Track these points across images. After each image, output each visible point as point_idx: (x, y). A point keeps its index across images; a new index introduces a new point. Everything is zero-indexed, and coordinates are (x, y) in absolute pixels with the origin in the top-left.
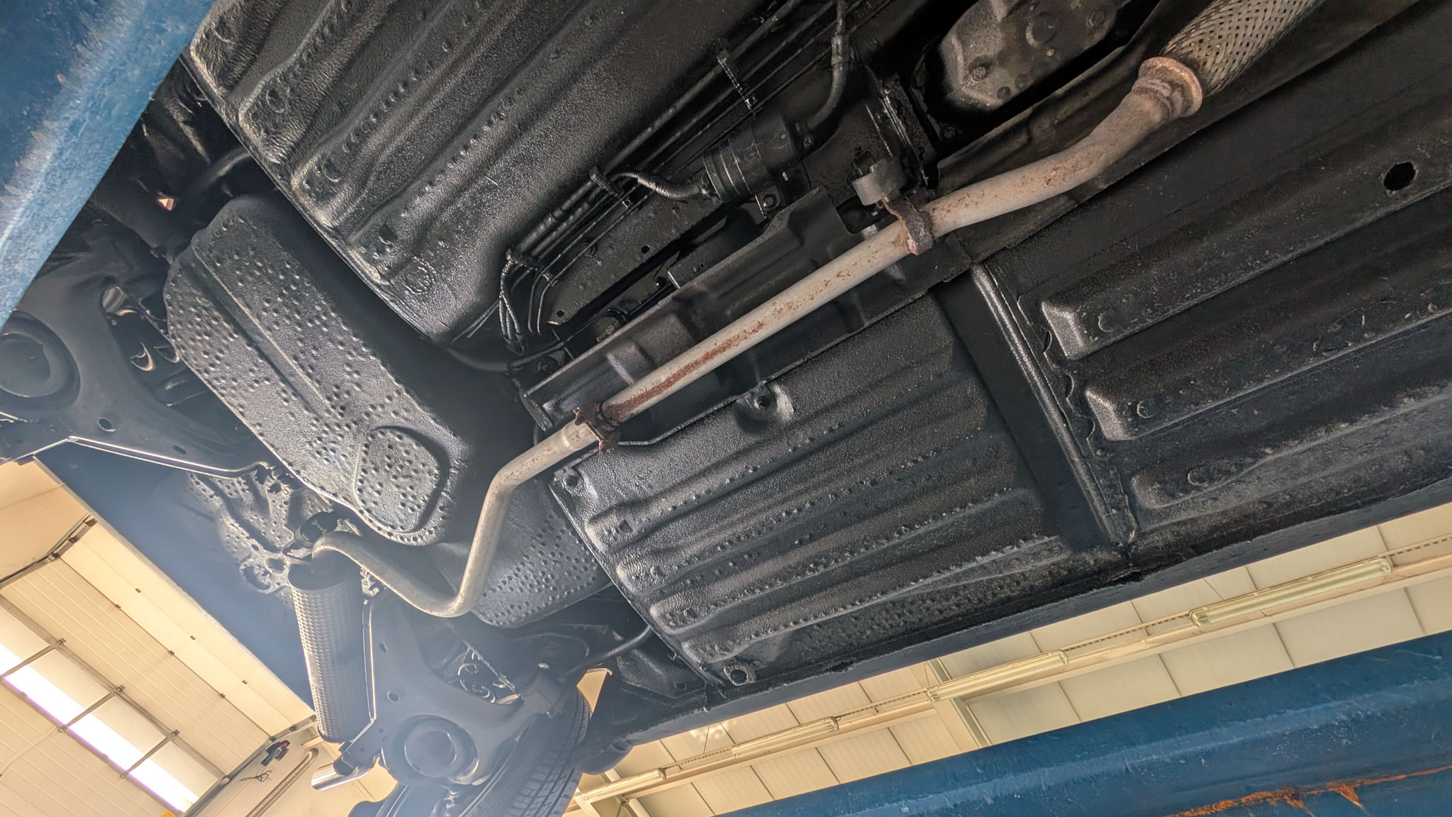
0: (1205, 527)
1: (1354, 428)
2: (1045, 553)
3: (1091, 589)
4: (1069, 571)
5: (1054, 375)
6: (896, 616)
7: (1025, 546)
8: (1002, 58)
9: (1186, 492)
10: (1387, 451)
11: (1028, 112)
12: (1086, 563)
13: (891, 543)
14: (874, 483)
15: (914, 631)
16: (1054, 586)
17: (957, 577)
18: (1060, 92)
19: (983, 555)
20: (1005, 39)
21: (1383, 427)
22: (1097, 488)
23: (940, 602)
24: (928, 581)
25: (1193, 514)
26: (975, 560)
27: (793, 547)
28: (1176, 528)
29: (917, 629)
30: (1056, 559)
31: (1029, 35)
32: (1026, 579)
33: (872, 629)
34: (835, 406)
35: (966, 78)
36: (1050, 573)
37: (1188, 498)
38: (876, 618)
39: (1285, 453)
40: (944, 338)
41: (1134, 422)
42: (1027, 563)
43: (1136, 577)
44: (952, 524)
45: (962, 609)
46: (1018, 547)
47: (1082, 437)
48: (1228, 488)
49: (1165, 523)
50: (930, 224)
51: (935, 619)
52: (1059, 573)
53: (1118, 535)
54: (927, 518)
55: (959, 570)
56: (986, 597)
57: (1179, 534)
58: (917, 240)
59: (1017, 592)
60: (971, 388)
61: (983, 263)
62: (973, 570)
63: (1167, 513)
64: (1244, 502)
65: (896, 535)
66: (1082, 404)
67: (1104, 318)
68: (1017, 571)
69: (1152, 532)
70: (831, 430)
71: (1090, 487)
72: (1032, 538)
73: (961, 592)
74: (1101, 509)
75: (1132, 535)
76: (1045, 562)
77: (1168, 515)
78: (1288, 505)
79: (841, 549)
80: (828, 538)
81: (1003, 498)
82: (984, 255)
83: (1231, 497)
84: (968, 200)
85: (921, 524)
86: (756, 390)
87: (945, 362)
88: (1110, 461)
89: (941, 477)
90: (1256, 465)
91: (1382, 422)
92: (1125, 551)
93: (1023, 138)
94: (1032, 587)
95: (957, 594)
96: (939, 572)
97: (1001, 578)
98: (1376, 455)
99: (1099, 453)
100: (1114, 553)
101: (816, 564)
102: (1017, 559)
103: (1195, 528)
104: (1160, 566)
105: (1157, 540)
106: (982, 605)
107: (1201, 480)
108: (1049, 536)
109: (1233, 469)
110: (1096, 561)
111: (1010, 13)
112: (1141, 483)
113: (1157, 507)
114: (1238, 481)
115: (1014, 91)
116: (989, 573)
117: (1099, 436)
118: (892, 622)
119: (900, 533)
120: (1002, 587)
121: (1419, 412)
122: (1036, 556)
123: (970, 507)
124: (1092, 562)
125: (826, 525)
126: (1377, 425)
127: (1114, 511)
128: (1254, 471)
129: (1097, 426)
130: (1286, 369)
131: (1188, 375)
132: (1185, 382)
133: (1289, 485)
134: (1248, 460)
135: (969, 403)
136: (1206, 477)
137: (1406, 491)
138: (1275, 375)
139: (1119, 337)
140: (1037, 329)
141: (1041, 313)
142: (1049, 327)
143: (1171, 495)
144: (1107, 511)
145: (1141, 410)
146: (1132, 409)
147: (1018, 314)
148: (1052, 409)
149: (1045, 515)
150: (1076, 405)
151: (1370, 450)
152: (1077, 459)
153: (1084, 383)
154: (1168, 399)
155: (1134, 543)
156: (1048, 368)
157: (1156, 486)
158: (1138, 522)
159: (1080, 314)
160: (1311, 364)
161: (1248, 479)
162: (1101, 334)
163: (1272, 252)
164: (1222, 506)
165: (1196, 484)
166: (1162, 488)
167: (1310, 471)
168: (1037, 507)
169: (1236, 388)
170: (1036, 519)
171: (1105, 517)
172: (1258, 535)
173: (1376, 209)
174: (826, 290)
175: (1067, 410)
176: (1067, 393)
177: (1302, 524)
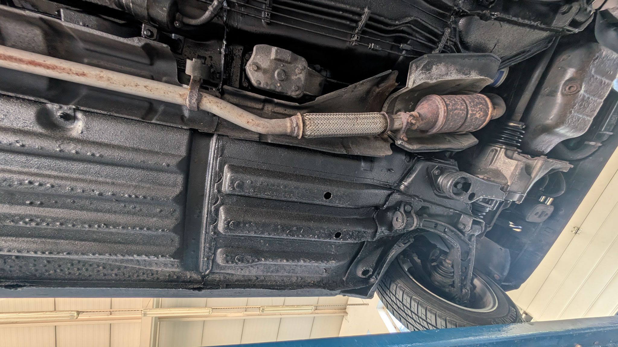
0: (235, 278)
1: (287, 263)
2: (170, 266)
3: (179, 288)
4: (178, 277)
5: (214, 195)
7: (161, 259)
8: (265, 71)
9: (232, 262)
10: (293, 275)
11: (263, 97)
12: (186, 276)
13: (91, 229)
14: (101, 194)
16: (168, 281)
17: (122, 261)
18: (276, 100)
19: (138, 255)
20: (269, 66)
21: (295, 266)
22: (204, 247)
23: (107, 270)
24: (101, 257)
25: (233, 272)
26: (133, 256)
27: (25, 204)
28: (226, 275)
30: (174, 270)
31: (276, 73)
35: (250, 65)
36: (169, 275)
37: (233, 265)
38: (62, 266)
39: (267, 262)
40: (183, 152)
41: (227, 227)
42: (160, 267)
43: (199, 289)
44: (133, 235)
46: (158, 258)
47: (210, 224)
49: (222, 271)
50: (199, 101)
52: (173, 276)
53: (203, 269)
54: (119, 226)
55: (122, 257)
56: (133, 275)
57: (225, 278)
58: (190, 102)
60: (180, 179)
61: (219, 135)
62: (132, 260)
63: (224, 268)
64: (250, 274)
65: (96, 226)
66: (217, 211)
67: (238, 183)
68: (154, 268)
69: (217, 273)
70: (93, 154)
71: (203, 245)
72: (165, 257)
73: (122, 269)
74: (202, 256)
75: (208, 272)
76: (168, 269)
77: (224, 269)
78: (262, 281)
79: (56, 220)
81: (163, 233)
82: (220, 133)
83: (247, 271)
84: (219, 105)
85: (114, 227)
86: (65, 107)
87: (173, 162)
88: (215, 239)
90: (258, 263)
91: (295, 265)
92: (203, 277)
93: (260, 106)
94: (158, 279)
95: (119, 269)
96: (110, 255)
99: (212, 233)
100: (199, 276)
102: (156, 263)
103: (232, 278)
104: (211, 288)
105: (217, 277)
107: (239, 261)
108: (174, 259)
109: (250, 261)
110: (190, 277)
111: (275, 59)
112: (221, 252)
113: (221, 264)
114: (251, 266)
115: (262, 86)
116: (139, 265)
117: (216, 227)
118: (70, 271)
119: (99, 226)
120: (144, 274)
121: (305, 266)
122: (165, 265)
124: (189, 277)
125: (56, 202)
126: (293, 265)
127: (206, 259)
128: (256, 265)
129: (218, 223)
130: (278, 234)
131: (252, 220)
132: (250, 222)
133: (265, 274)
134: (256, 260)
135: (175, 185)
136: (241, 260)
137: (290, 289)
138: (274, 235)
139: (239, 194)
140: (219, 173)
141: (224, 169)
142: (223, 175)
143: (227, 262)
144: (204, 258)
145: (231, 224)
146: (229, 222)
147: (216, 163)
148: (206, 207)
149: (178, 249)
150: (215, 211)
151: (289, 272)
152: (204, 232)
153: (222, 204)
154: (242, 225)
155: (208, 275)
156: (214, 190)
157: (224, 256)
158: (212, 267)
159: (231, 177)
160: (284, 237)
161: (255, 267)
162: (234, 188)
163: (293, 196)
164: (243, 273)
165: (237, 261)
166: (226, 258)
167: (272, 272)
168: (177, 244)
169: (263, 233)
170: (173, 249)
171: (202, 259)
172: (248, 288)
173: (320, 201)
174: (135, 88)
175: (211, 211)
176: (215, 204)
177: (261, 289)
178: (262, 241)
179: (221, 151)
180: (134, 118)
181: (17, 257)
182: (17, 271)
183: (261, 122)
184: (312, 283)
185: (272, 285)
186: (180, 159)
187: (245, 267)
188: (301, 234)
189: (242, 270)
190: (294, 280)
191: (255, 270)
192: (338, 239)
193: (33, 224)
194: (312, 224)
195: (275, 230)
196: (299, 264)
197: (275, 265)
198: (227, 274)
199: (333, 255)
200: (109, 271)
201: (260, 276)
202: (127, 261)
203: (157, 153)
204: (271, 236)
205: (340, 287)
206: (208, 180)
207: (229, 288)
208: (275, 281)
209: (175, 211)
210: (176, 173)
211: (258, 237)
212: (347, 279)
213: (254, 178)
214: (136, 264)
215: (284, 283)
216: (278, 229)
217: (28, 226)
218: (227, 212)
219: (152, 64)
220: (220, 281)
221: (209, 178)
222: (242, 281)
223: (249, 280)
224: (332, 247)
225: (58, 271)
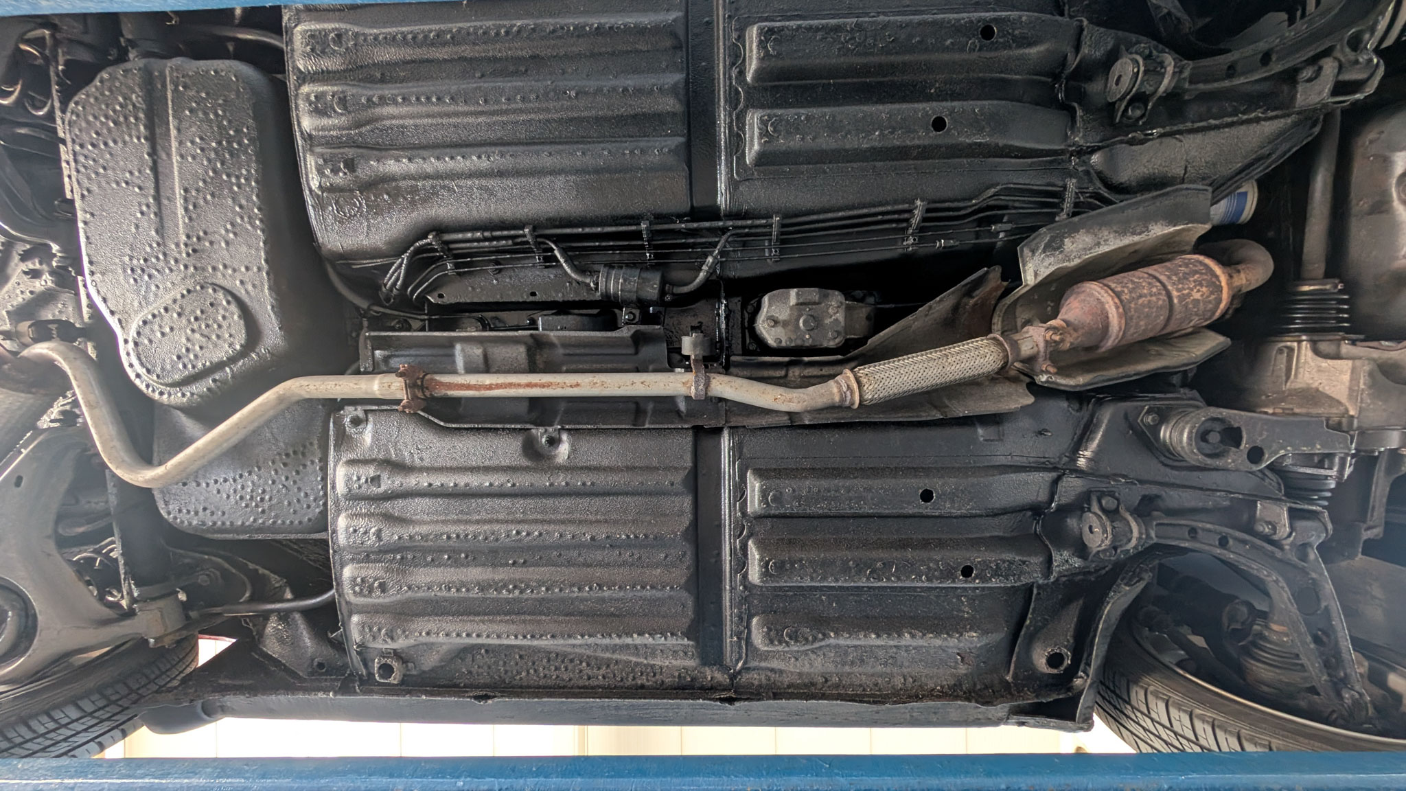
0: (786, 680)
1: (879, 642)
2: (682, 654)
3: (699, 699)
4: (693, 679)
5: (736, 522)
6: (553, 668)
7: (671, 641)
8: (785, 324)
9: (780, 643)
10: (895, 670)
11: (787, 359)
12: (706, 677)
13: (580, 594)
15: (560, 688)
16: (678, 688)
17: (614, 649)
18: (806, 359)
19: (639, 635)
20: (790, 315)
21: (894, 650)
22: (731, 616)
23: (592, 669)
24: (591, 640)
25: (781, 665)
26: (632, 637)
27: (507, 565)
28: (768, 673)
30: (687, 663)
31: (801, 321)
32: (661, 673)
33: (528, 672)
34: (597, 469)
35: (763, 321)
36: (679, 675)
37: (780, 648)
38: (536, 662)
39: (841, 642)
40: (688, 461)
41: (765, 574)
42: (667, 658)
43: (730, 701)
45: (606, 681)
46: (666, 639)
47: (736, 572)
49: (763, 664)
50: (707, 385)
52: (685, 678)
53: (731, 660)
54: (615, 585)
55: (616, 641)
56: (627, 677)
57: (769, 679)
58: (696, 389)
59: (651, 681)
60: (687, 502)
61: (731, 428)
62: (628, 646)
63: (765, 656)
64: (812, 670)
65: (587, 589)
66: (744, 547)
67: (774, 495)
68: (658, 662)
69: (755, 669)
70: (584, 484)
72: (676, 635)
73: (612, 666)
74: (729, 633)
75: (740, 664)
76: (678, 663)
77: (766, 659)
78: (837, 686)
80: (537, 569)
81: (672, 593)
82: (733, 424)
83: (806, 663)
84: (733, 384)
85: (609, 588)
86: (550, 429)
87: (678, 478)
88: (746, 597)
89: (640, 558)
90: (823, 643)
91: (894, 645)
92: (733, 677)
93: (783, 373)
94: (663, 681)
95: (608, 666)
96: (603, 636)
97: (646, 665)
98: (888, 670)
99: (741, 588)
100: (724, 675)
102: (662, 651)
103: (780, 679)
104: (749, 698)
105: (755, 678)
106: (622, 682)
107: (791, 638)
108: (688, 639)
109: (810, 638)
110: (712, 678)
111: (797, 304)
112: (758, 623)
113: (761, 647)
114: (813, 652)
115: (783, 344)
116: (637, 655)
117: (745, 576)
119: (591, 589)
120: (642, 673)
121: (914, 648)
122: (675, 653)
123: (647, 590)
124: (709, 678)
125: (541, 558)
126: (891, 646)
127: (735, 639)
128: (821, 647)
129: (747, 569)
131: (803, 556)
132: (800, 560)
133: (840, 669)
134: (820, 636)
135: (681, 513)
136: (794, 637)
137: (896, 703)
138: (846, 581)
139: (777, 513)
140: (740, 485)
141: (746, 476)
142: (746, 488)
143: (772, 642)
144: (731, 637)
145: (771, 566)
146: (767, 563)
147: (734, 470)
148: (727, 543)
149: (693, 621)
150: (741, 547)
151: (886, 664)
152: (728, 587)
153: (749, 537)
154: (788, 567)
155: (740, 672)
156: (736, 514)
157: (765, 630)
158: (747, 655)
159: (761, 486)
160: (864, 583)
161: (819, 652)
162: (768, 505)
163: (864, 504)
164: (799, 667)
165: (787, 639)
166: (768, 633)
167: (852, 663)
168: (690, 612)
169: (824, 578)
170: (685, 622)
171: (729, 640)
173: (914, 507)
174: (630, 387)
175: (735, 549)
176: (739, 536)
178: (824, 596)
179: (737, 451)
180: (623, 426)
182: (485, 674)
183: (794, 395)
185: (858, 695)
186: (683, 473)
187: (803, 652)
188: (893, 575)
189: (797, 659)
190: (899, 682)
191: (819, 659)
192: (970, 579)
193: (517, 593)
195: (846, 571)
196: (903, 642)
197: (855, 647)
198: (772, 670)
199: (967, 619)
200: (595, 671)
201: (831, 674)
202: (622, 647)
203: (656, 469)
204: (840, 584)
206: (725, 499)
207: (779, 699)
208: (860, 686)
209: (684, 554)
210: (680, 494)
211: (817, 587)
212: (1015, 679)
213: (796, 483)
214: (633, 653)
215: (880, 690)
217: (511, 595)
218: (761, 546)
219: (637, 353)
220: (760, 686)
221: (727, 496)
222: (798, 687)
223: (813, 683)
224: (962, 602)
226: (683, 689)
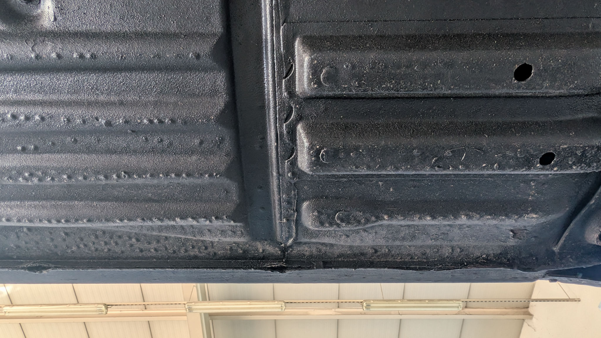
0: (336, 252)
1: (433, 222)
2: (230, 233)
3: (250, 268)
4: (244, 251)
5: (283, 103)
6: (103, 243)
7: (217, 223)
9: (331, 224)
12: (257, 250)
13: (108, 182)
14: (108, 124)
15: (115, 259)
16: (231, 258)
17: (160, 229)
19: (182, 218)
21: (448, 228)
22: (280, 200)
24: (132, 223)
25: (332, 241)
26: (174, 220)
27: (15, 151)
28: (319, 246)
29: (118, 258)
30: (237, 240)
32: (213, 246)
36: (231, 249)
37: (331, 229)
38: (85, 239)
39: (394, 222)
40: (217, 25)
42: (216, 236)
43: (281, 269)
44: (168, 186)
45: (159, 254)
46: (210, 221)
47: (284, 158)
48: (357, 232)
49: (313, 240)
51: (134, 255)
52: (237, 251)
53: (281, 237)
54: (145, 173)
55: (159, 223)
56: (179, 251)
57: (320, 251)
59: (204, 254)
60: (221, 79)
62: (173, 227)
63: (315, 235)
64: (362, 244)
65: (114, 176)
66: (292, 132)
67: (326, 72)
68: (208, 238)
69: (305, 243)
71: (276, 197)
72: (222, 219)
73: (162, 241)
74: (278, 216)
75: (290, 241)
76: (228, 239)
77: (317, 236)
78: (385, 255)
79: (60, 171)
81: (212, 181)
83: (357, 239)
85: (140, 176)
87: (206, 48)
88: (295, 184)
90: (376, 224)
91: (449, 225)
92: (284, 250)
94: (215, 254)
95: (158, 242)
96: (143, 219)
97: (195, 241)
98: (438, 243)
99: (289, 175)
100: (277, 249)
101: (31, 175)
102: (209, 230)
103: (331, 250)
104: (299, 267)
105: (306, 250)
106: (175, 255)
107: (342, 220)
108: (235, 221)
109: (363, 221)
110: (263, 250)
112: (308, 206)
113: (311, 227)
114: (365, 230)
116: (185, 233)
117: (294, 163)
118: (97, 246)
119: (119, 176)
120: (193, 247)
121: (468, 227)
122: (223, 232)
123: (183, 178)
124: (261, 251)
126: (445, 226)
127: (285, 220)
128: (372, 227)
129: (296, 155)
130: (413, 168)
131: (360, 144)
132: (356, 149)
133: (390, 243)
134: (373, 218)
135: (214, 93)
136: (346, 220)
137: (440, 269)
138: (407, 169)
139: (331, 94)
140: (286, 59)
141: (293, 47)
142: (294, 61)
143: (322, 224)
144: (281, 219)
145: (323, 155)
146: (318, 152)
147: (278, 37)
148: (273, 128)
149: (239, 205)
150: (288, 132)
151: (436, 239)
152: (275, 174)
153: (300, 118)
154: (342, 155)
155: (291, 246)
156: (281, 94)
157: (316, 213)
158: (297, 233)
159: (312, 60)
160: (427, 171)
161: (370, 231)
162: (319, 83)
163: (442, 83)
164: (349, 242)
165: (339, 222)
166: (318, 217)
167: (404, 239)
168: (235, 197)
169: (383, 167)
170: (230, 206)
171: (279, 222)
172: (361, 267)
173: (503, 87)
175: (282, 133)
176: (286, 120)
177: (386, 269)
178: (380, 183)
181: (29, 229)
182: (35, 248)
184: (483, 259)
185: (405, 263)
186: (215, 41)
187: (353, 231)
188: (461, 164)
189: (348, 236)
190: (446, 252)
191: (371, 236)
192: (548, 167)
193: (35, 180)
194: (484, 141)
195: (408, 160)
196: (458, 222)
197: (409, 226)
198: (323, 244)
199: (531, 201)
201: (381, 247)
202: (167, 228)
203: (175, 36)
204: (400, 172)
205: (545, 264)
206: (268, 76)
207: (329, 267)
208: (409, 255)
209: (222, 140)
210: (212, 69)
211: (372, 176)
212: (562, 248)
213: (355, 57)
214: (181, 233)
215: (427, 258)
216: (413, 157)
217: (30, 183)
218: (311, 132)
220: (311, 256)
221: (270, 71)
222: (348, 256)
223: (362, 254)
224: (530, 187)
225: (82, 246)
226: (236, 259)
